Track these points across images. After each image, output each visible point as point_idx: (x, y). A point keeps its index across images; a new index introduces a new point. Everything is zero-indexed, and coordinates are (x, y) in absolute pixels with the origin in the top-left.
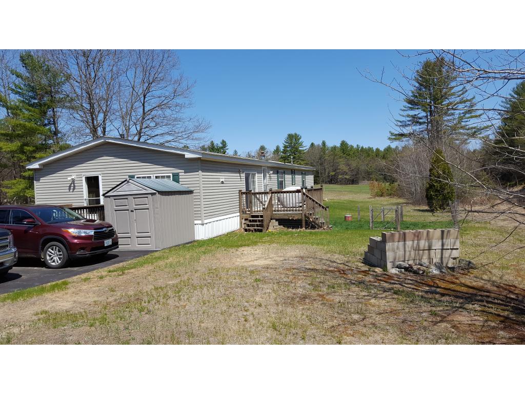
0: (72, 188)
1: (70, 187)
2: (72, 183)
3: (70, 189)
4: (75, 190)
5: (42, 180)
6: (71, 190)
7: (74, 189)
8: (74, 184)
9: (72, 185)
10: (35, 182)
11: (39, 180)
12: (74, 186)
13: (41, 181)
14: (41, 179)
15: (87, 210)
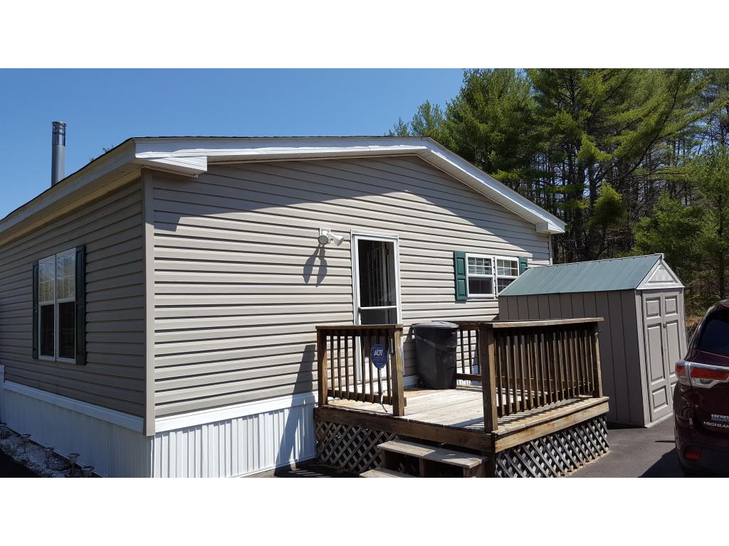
0: (316, 270)
1: (308, 266)
2: (313, 257)
3: (307, 275)
4: (326, 280)
5: (189, 225)
6: (313, 279)
7: (322, 275)
8: (322, 257)
9: (318, 261)
10: (150, 229)
11: (172, 225)
12: (324, 266)
13: (180, 230)
14: (183, 220)
15: (358, 339)
